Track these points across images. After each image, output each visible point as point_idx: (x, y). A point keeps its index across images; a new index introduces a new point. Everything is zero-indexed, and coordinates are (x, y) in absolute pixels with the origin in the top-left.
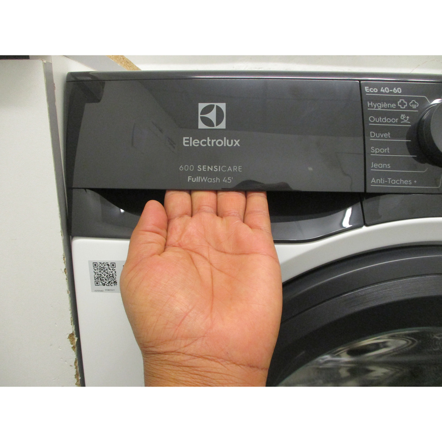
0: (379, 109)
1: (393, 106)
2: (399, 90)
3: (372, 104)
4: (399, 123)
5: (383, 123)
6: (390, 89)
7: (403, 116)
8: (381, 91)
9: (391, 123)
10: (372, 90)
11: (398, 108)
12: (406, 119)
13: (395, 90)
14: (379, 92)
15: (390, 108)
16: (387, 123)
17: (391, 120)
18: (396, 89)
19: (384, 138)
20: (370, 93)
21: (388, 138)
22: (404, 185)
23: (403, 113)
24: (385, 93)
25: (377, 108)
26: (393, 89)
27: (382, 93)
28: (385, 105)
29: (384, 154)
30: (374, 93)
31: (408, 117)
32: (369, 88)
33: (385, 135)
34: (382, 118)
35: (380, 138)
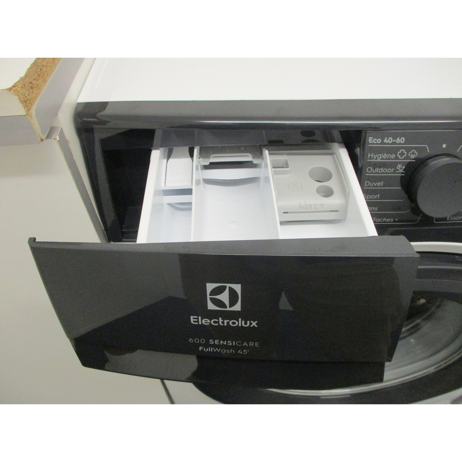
0: (378, 160)
1: (393, 156)
2: (403, 139)
3: (372, 155)
4: (394, 172)
5: (379, 173)
6: (393, 140)
7: (399, 166)
8: (385, 141)
9: (387, 173)
10: (375, 141)
11: (397, 158)
12: (401, 169)
13: (398, 140)
14: (382, 143)
15: (389, 159)
16: (383, 173)
17: (387, 170)
18: (400, 139)
19: (377, 186)
20: (373, 144)
21: (381, 187)
22: (387, 222)
23: (400, 163)
24: (388, 144)
25: (376, 159)
26: (396, 139)
27: (385, 144)
28: (385, 156)
29: (374, 199)
30: (377, 144)
31: (404, 167)
32: (373, 139)
33: (379, 184)
34: (379, 168)
35: (374, 186)
